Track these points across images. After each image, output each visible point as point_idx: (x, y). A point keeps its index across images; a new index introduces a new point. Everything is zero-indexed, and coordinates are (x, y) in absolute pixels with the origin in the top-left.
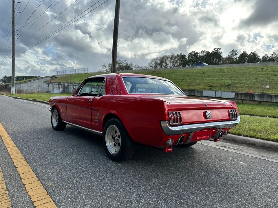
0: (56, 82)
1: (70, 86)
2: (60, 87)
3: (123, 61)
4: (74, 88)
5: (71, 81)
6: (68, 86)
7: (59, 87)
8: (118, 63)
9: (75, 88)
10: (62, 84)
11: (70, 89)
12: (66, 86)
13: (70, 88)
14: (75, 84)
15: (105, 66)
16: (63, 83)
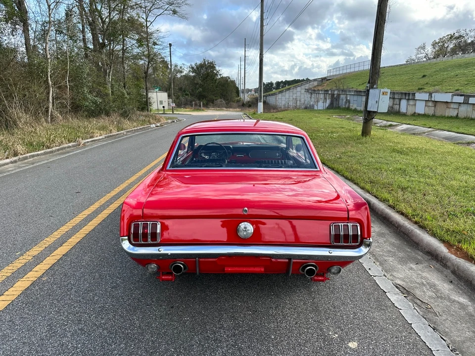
0: (322, 90)
1: (342, 96)
2: (328, 98)
3: (468, 32)
4: (346, 100)
5: (343, 86)
6: (339, 95)
7: (326, 99)
8: (455, 38)
9: (348, 98)
10: (330, 92)
11: (341, 101)
12: (335, 96)
13: (341, 99)
14: (350, 91)
15: (423, 48)
16: (332, 91)
